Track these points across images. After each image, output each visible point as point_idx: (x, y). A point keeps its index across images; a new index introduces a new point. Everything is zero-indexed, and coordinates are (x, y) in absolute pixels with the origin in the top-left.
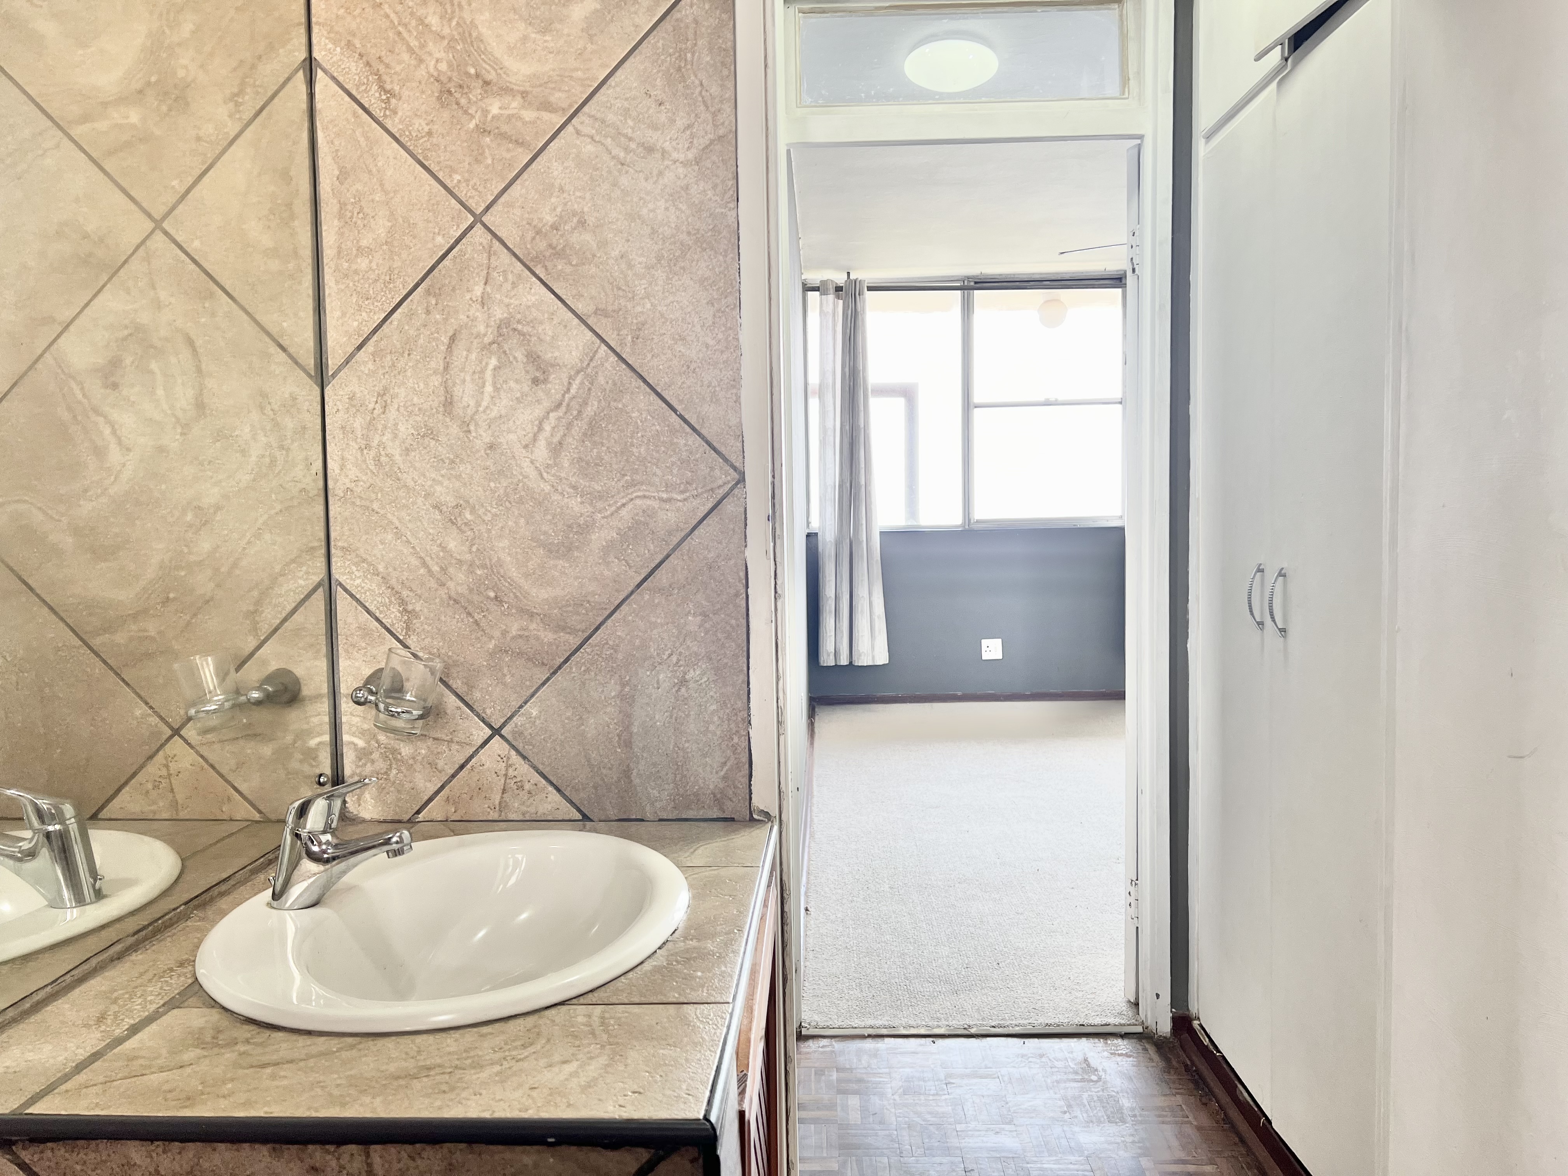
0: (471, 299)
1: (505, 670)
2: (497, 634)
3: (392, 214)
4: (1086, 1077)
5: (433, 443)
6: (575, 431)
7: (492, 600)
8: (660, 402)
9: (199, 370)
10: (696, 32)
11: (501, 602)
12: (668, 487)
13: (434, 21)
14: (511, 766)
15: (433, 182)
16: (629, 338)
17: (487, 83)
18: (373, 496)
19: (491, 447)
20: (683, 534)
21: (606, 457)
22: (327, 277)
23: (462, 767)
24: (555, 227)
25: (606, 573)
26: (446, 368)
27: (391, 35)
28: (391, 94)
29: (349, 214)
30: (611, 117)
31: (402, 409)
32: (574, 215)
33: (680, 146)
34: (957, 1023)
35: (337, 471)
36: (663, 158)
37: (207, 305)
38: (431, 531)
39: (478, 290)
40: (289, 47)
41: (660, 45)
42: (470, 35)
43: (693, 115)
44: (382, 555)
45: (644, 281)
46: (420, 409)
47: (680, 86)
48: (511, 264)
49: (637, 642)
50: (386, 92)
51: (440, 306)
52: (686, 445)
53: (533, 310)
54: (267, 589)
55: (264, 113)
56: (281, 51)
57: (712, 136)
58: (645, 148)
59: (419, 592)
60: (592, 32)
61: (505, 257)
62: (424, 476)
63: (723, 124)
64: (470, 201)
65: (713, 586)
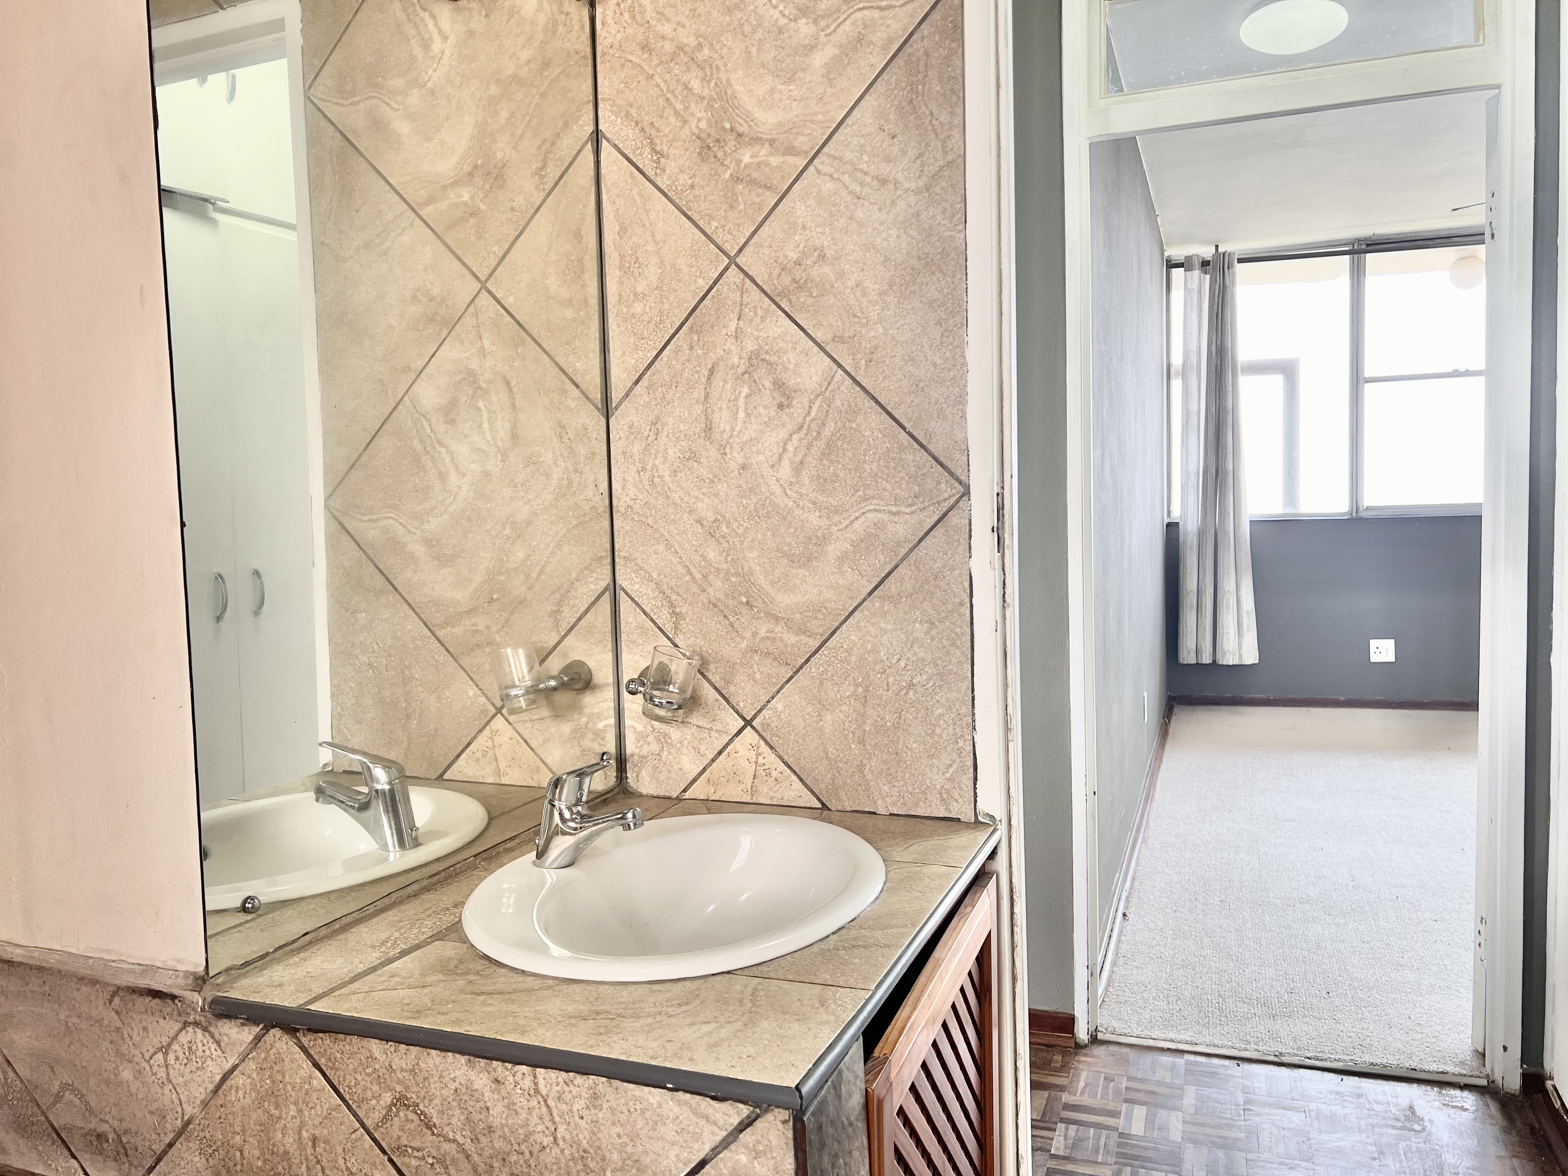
0: (727, 334)
1: (755, 667)
2: (748, 635)
3: (662, 261)
4: (1408, 1125)
5: (696, 464)
6: (814, 450)
7: (744, 604)
8: (890, 420)
9: (514, 406)
10: (926, 64)
11: (751, 606)
12: (897, 500)
13: (695, 84)
14: (760, 754)
15: (696, 230)
16: (863, 362)
17: (740, 135)
18: (648, 512)
19: (744, 467)
20: (911, 545)
21: (841, 474)
22: (610, 322)
23: (720, 753)
24: (798, 263)
25: (841, 581)
26: (707, 397)
27: (661, 101)
28: (660, 154)
29: (628, 265)
30: (848, 155)
31: (671, 435)
32: (815, 250)
33: (912, 175)
34: (1269, 1049)
35: (620, 491)
36: (896, 189)
37: (519, 351)
38: (695, 543)
39: (733, 326)
40: (581, 123)
41: (893, 80)
42: (726, 93)
43: (923, 144)
44: (656, 564)
45: (877, 307)
46: (685, 435)
47: (912, 118)
48: (761, 300)
49: (869, 646)
50: (657, 153)
51: (701, 342)
52: (913, 460)
53: (779, 341)
54: (566, 592)
55: (562, 182)
56: (575, 127)
57: (941, 163)
58: (879, 181)
59: (685, 596)
60: (831, 77)
61: (755, 293)
62: (689, 494)
63: (952, 149)
64: (726, 244)
65: (939, 594)
